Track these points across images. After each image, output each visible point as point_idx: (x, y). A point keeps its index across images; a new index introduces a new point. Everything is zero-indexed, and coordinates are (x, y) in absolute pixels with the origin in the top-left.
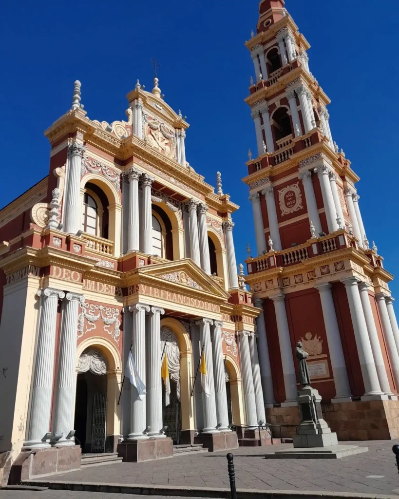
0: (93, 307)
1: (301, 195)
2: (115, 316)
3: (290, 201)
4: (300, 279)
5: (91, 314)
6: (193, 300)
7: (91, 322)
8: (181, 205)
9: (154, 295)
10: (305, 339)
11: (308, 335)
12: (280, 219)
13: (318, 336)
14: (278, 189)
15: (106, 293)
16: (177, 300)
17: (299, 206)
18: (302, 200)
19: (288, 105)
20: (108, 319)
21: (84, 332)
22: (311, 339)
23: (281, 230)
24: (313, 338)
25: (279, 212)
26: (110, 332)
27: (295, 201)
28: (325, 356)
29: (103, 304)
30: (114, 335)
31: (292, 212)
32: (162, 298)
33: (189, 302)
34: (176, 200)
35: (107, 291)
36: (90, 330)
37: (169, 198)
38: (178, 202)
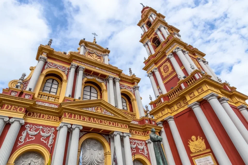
0: (34, 127)
1: (171, 65)
2: (51, 132)
3: (166, 70)
4: (180, 105)
5: (33, 131)
6: (106, 122)
7: (31, 135)
8: (106, 80)
9: (75, 118)
10: (192, 141)
11: (193, 137)
12: (163, 79)
13: (200, 137)
14: (159, 67)
15: (47, 120)
16: (94, 121)
17: (171, 70)
18: (172, 67)
19: (157, 35)
20: (45, 133)
21: (25, 142)
22: (196, 140)
23: (165, 84)
24: (197, 139)
25: (162, 76)
26: (45, 141)
27: (169, 69)
28: (209, 150)
29: (43, 126)
30: (48, 142)
31: (168, 74)
32: (82, 120)
33: (103, 123)
34: (102, 78)
35: (48, 118)
36: (30, 140)
37: (98, 77)
38: (104, 79)
